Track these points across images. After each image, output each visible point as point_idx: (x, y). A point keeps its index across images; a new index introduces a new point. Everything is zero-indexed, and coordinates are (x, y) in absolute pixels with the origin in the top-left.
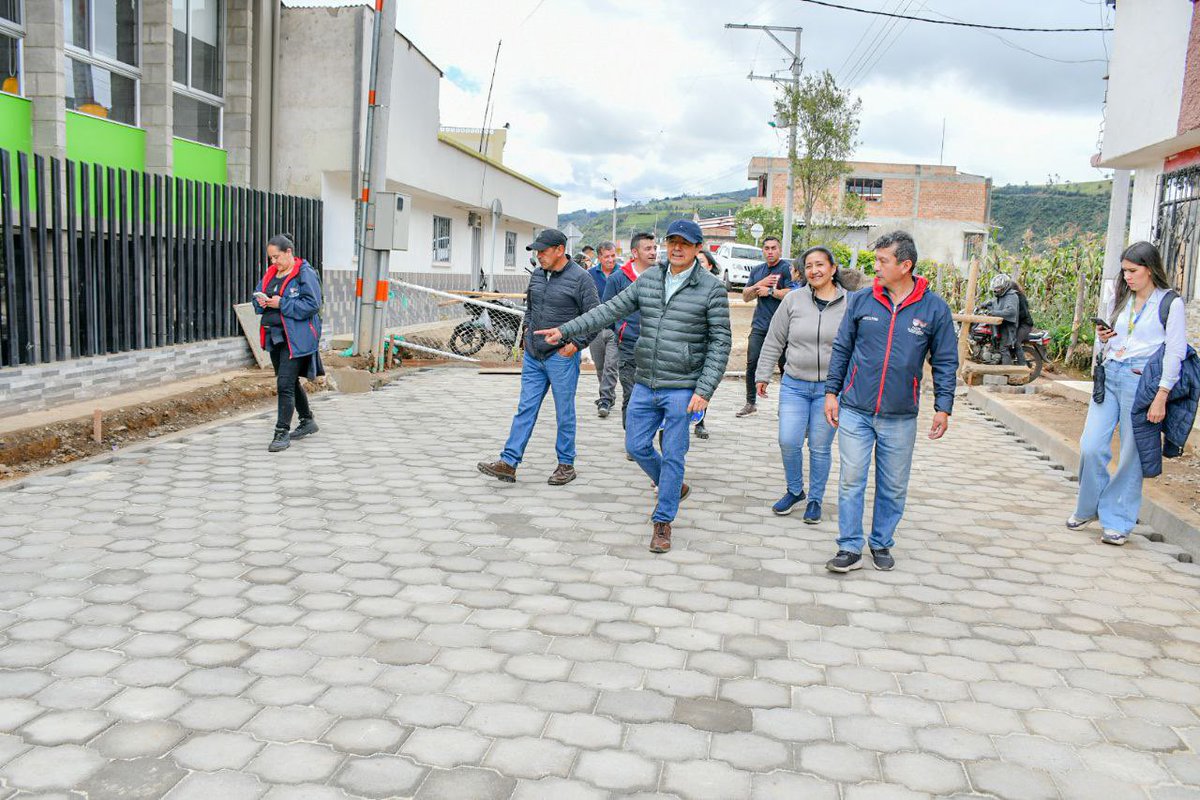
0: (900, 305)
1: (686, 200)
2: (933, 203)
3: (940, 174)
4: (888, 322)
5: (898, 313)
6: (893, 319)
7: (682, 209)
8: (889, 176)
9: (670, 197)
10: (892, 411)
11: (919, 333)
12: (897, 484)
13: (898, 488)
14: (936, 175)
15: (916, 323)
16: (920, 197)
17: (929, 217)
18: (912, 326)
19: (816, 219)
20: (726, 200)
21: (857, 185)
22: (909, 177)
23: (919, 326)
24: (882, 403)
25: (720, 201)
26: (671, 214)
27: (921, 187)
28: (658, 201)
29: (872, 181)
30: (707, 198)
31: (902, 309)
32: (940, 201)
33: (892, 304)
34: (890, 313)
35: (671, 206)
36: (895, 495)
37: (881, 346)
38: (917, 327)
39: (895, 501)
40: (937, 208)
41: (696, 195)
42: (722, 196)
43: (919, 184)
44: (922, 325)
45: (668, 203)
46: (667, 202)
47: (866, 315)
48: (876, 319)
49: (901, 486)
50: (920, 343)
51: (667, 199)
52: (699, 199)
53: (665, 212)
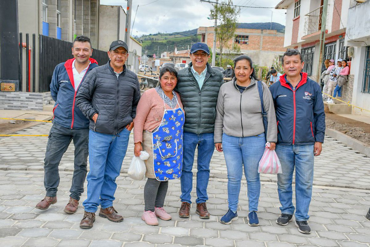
0: (297, 86)
1: (159, 35)
2: (268, 44)
3: (270, 33)
4: (292, 96)
5: (296, 90)
6: (294, 94)
7: (158, 40)
8: (251, 34)
9: (152, 34)
10: (301, 141)
11: (309, 98)
12: (307, 180)
13: (308, 183)
14: (269, 33)
15: (306, 94)
16: (263, 42)
17: (266, 50)
18: (304, 95)
19: (224, 51)
20: (179, 36)
21: (239, 37)
22: (259, 34)
23: (308, 95)
24: (296, 138)
25: (176, 36)
26: (153, 42)
27: (263, 38)
28: (146, 36)
29: (244, 36)
30: (170, 35)
31: (298, 89)
32: (270, 43)
33: (292, 87)
34: (292, 91)
35: (153, 38)
36: (306, 187)
37: (290, 108)
38: (307, 96)
39: (307, 190)
40: (269, 47)
41: (165, 33)
42: (178, 33)
43: (262, 38)
44: (310, 95)
45: (152, 37)
46: (150, 36)
47: (280, 95)
48: (285, 96)
49: (309, 181)
50: (310, 104)
51: (150, 35)
52: (166, 35)
53: (150, 41)
